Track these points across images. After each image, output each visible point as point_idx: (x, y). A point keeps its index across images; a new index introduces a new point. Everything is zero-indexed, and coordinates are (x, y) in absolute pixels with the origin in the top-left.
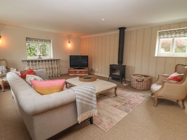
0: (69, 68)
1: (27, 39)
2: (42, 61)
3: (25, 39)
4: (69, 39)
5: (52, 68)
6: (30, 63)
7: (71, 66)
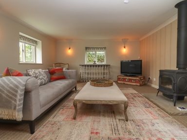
0: (120, 74)
1: (86, 48)
2: (96, 66)
3: (85, 49)
4: (125, 44)
5: (104, 73)
6: (87, 68)
7: (122, 72)
